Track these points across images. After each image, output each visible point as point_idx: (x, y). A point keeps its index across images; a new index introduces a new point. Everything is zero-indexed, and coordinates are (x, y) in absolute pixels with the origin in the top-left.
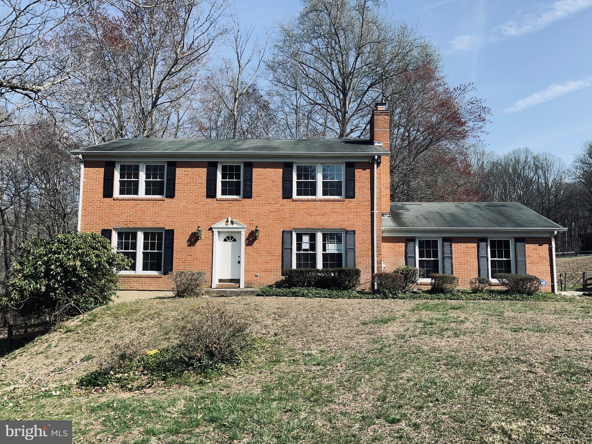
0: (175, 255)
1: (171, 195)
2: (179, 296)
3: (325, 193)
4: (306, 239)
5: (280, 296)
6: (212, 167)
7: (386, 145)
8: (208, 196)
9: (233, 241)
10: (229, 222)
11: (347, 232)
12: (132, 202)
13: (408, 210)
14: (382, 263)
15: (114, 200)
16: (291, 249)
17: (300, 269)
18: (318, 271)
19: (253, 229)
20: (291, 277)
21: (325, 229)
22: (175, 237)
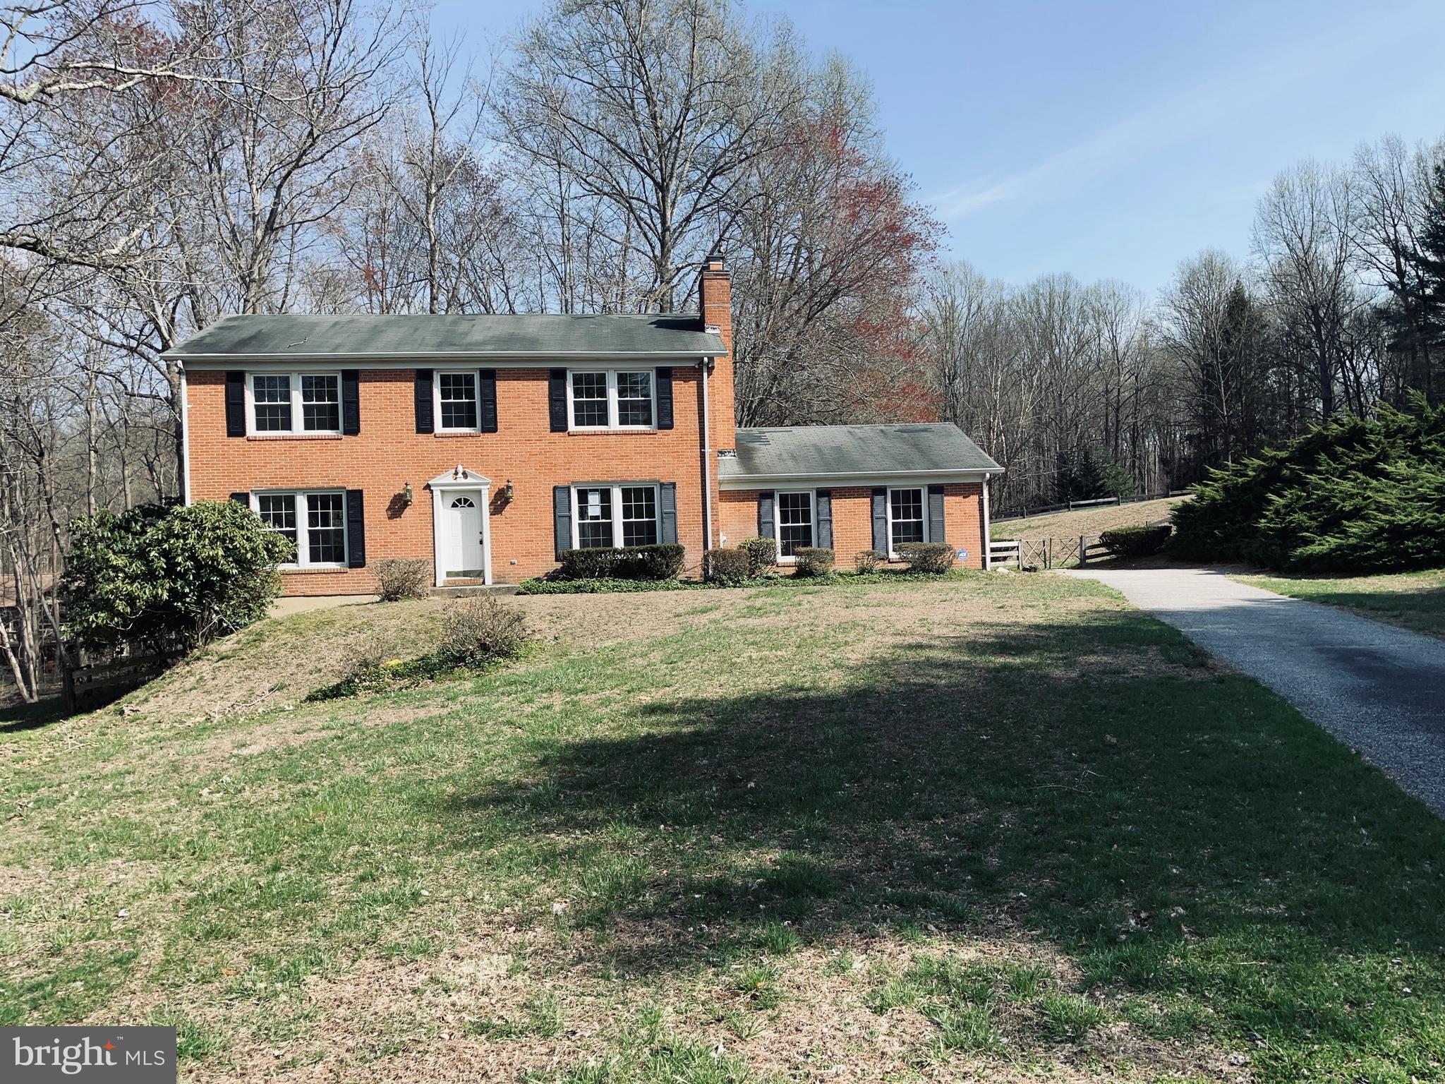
0: (367, 534)
1: (353, 428)
2: (390, 600)
3: (623, 421)
4: (594, 499)
5: (555, 592)
6: (423, 378)
7: (726, 333)
8: (419, 431)
9: (469, 506)
10: (460, 475)
11: (662, 485)
12: (283, 443)
13: (767, 442)
14: (721, 534)
15: (249, 440)
16: (570, 517)
17: (586, 550)
18: (616, 551)
19: (503, 485)
20: (571, 562)
21: (626, 481)
22: (365, 503)
